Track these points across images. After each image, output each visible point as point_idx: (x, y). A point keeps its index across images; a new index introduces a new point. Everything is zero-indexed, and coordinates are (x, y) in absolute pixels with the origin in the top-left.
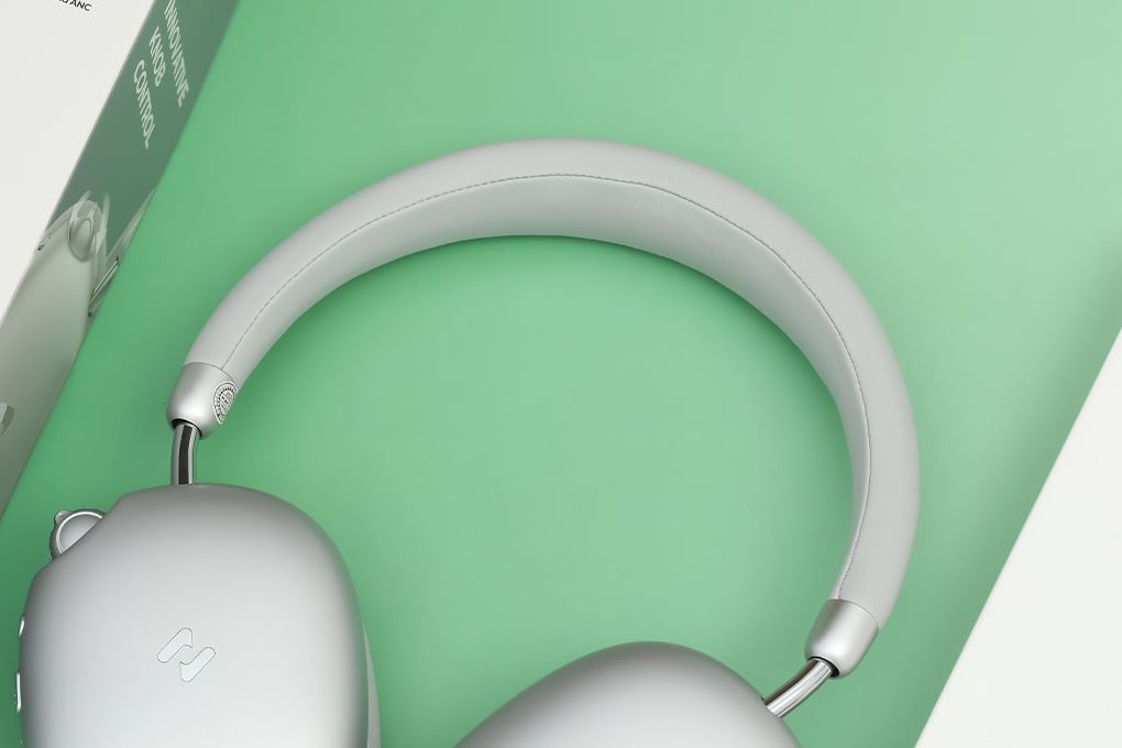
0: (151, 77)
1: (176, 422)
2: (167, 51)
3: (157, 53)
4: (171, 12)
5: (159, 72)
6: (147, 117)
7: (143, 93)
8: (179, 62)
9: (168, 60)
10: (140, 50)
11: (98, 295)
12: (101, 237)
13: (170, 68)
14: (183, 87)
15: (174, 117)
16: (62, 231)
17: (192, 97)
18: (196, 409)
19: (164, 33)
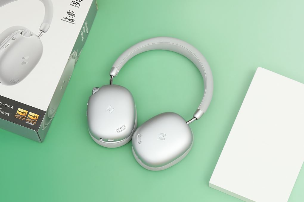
0: (83, 32)
1: (110, 75)
2: (85, 28)
3: (84, 29)
4: (86, 23)
5: (84, 31)
6: (83, 37)
7: (82, 35)
8: (87, 29)
9: (85, 29)
10: (82, 29)
11: (76, 63)
12: (76, 55)
13: (86, 30)
14: (87, 32)
15: (86, 36)
16: (72, 56)
17: (89, 33)
18: (113, 73)
19: (85, 26)
